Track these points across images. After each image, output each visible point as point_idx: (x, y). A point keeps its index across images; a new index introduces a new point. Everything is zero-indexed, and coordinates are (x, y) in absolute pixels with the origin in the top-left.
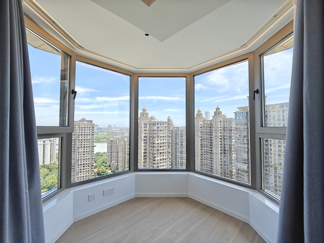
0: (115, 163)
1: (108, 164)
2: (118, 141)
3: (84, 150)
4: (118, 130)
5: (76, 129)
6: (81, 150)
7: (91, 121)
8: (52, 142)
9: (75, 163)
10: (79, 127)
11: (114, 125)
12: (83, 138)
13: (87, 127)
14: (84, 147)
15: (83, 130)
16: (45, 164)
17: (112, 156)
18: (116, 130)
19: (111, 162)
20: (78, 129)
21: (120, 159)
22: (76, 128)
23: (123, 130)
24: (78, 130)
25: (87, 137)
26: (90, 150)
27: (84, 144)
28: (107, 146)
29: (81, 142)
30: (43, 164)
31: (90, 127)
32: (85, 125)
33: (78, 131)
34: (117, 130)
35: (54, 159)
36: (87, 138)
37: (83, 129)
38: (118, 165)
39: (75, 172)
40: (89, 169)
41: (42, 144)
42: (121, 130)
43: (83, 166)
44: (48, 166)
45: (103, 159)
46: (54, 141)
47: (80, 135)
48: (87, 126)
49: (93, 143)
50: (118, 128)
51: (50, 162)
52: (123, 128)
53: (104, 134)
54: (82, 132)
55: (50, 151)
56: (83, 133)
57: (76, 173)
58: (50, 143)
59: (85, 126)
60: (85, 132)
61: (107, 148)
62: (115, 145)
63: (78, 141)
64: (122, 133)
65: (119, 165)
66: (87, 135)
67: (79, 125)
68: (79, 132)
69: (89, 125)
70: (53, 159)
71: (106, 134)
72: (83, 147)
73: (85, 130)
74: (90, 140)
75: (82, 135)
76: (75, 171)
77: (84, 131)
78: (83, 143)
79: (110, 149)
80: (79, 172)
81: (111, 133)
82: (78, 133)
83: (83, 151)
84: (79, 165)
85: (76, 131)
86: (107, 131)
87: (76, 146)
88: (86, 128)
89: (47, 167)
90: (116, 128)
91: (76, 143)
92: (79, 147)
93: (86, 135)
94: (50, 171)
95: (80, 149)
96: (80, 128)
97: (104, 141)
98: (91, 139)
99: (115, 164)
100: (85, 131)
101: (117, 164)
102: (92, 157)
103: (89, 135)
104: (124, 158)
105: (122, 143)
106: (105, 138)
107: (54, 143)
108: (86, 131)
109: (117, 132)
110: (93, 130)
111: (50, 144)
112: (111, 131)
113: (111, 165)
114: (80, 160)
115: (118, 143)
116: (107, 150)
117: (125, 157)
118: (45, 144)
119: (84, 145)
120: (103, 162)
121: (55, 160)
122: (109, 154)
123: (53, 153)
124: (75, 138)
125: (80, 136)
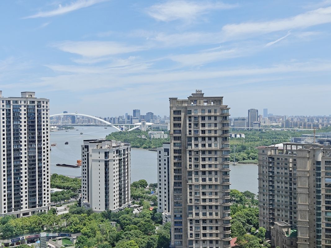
0: (284, 227)
1: (263, 229)
2: (291, 160)
3: (204, 180)
4: (277, 127)
5: (182, 122)
6: (197, 180)
7: (218, 100)
8: (123, 157)
9: (181, 216)
10: (190, 117)
11: (265, 111)
12: (200, 148)
13: (210, 118)
14: (204, 173)
15: (200, 125)
16: (111, 211)
17: (276, 206)
18: (273, 126)
19: (273, 224)
20: (188, 122)
21: (303, 218)
22: (182, 119)
23: (296, 125)
24: (188, 125)
25: (210, 145)
26: (218, 183)
27: (204, 163)
28: (259, 174)
29: (197, 159)
30: (106, 209)
31: (216, 118)
32: (203, 111)
33: (188, 128)
34: (274, 124)
35: (127, 200)
36: (210, 149)
37: (201, 122)
38: (295, 235)
39: (183, 240)
40: (217, 235)
41: (102, 160)
42: (287, 124)
43: (202, 225)
44: (115, 215)
45: (246, 211)
46: (126, 152)
47: (193, 139)
48: (210, 114)
49: (226, 163)
50: (279, 117)
51: (120, 206)
52: (295, 120)
53: (238, 136)
54: (197, 131)
55: (118, 177)
56: (201, 135)
57: (186, 242)
58: (118, 158)
59: (203, 115)
60: (203, 132)
61: (259, 179)
62: (284, 171)
63: (188, 156)
64: (294, 135)
65: (299, 236)
66: (210, 138)
67: (190, 112)
68: (190, 131)
69: (215, 112)
70: (124, 199)
71: (243, 136)
72: (200, 173)
73: (203, 125)
74: (218, 153)
75: (196, 139)
76: (183, 237)
77: (201, 128)
78: (202, 163)
79: (266, 184)
80: (194, 242)
81: (258, 133)
82: (188, 133)
83: (201, 182)
84: (194, 222)
85: (181, 129)
86: (246, 128)
87: (182, 168)
88: (207, 119)
89: (116, 219)
90: (271, 119)
91: (182, 161)
92: (190, 173)
93: (207, 139)
94: (123, 229)
95: (193, 179)
96: (193, 119)
97: (240, 157)
98: (221, 150)
99: (285, 230)
100: (203, 129)
101: (291, 231)
102: (223, 203)
103: (216, 138)
104: (315, 217)
105: (305, 168)
106: (244, 148)
107: (126, 160)
108: (206, 128)
109: (275, 132)
110: (224, 125)
111: (118, 162)
112: (258, 128)
113: (273, 233)
114: (194, 207)
115: (291, 165)
116: (260, 188)
117: (319, 214)
118: (108, 160)
119: (204, 166)
120: (249, 222)
121: (130, 202)
122: (265, 197)
123: (124, 184)
124: (180, 146)
125: (193, 142)
